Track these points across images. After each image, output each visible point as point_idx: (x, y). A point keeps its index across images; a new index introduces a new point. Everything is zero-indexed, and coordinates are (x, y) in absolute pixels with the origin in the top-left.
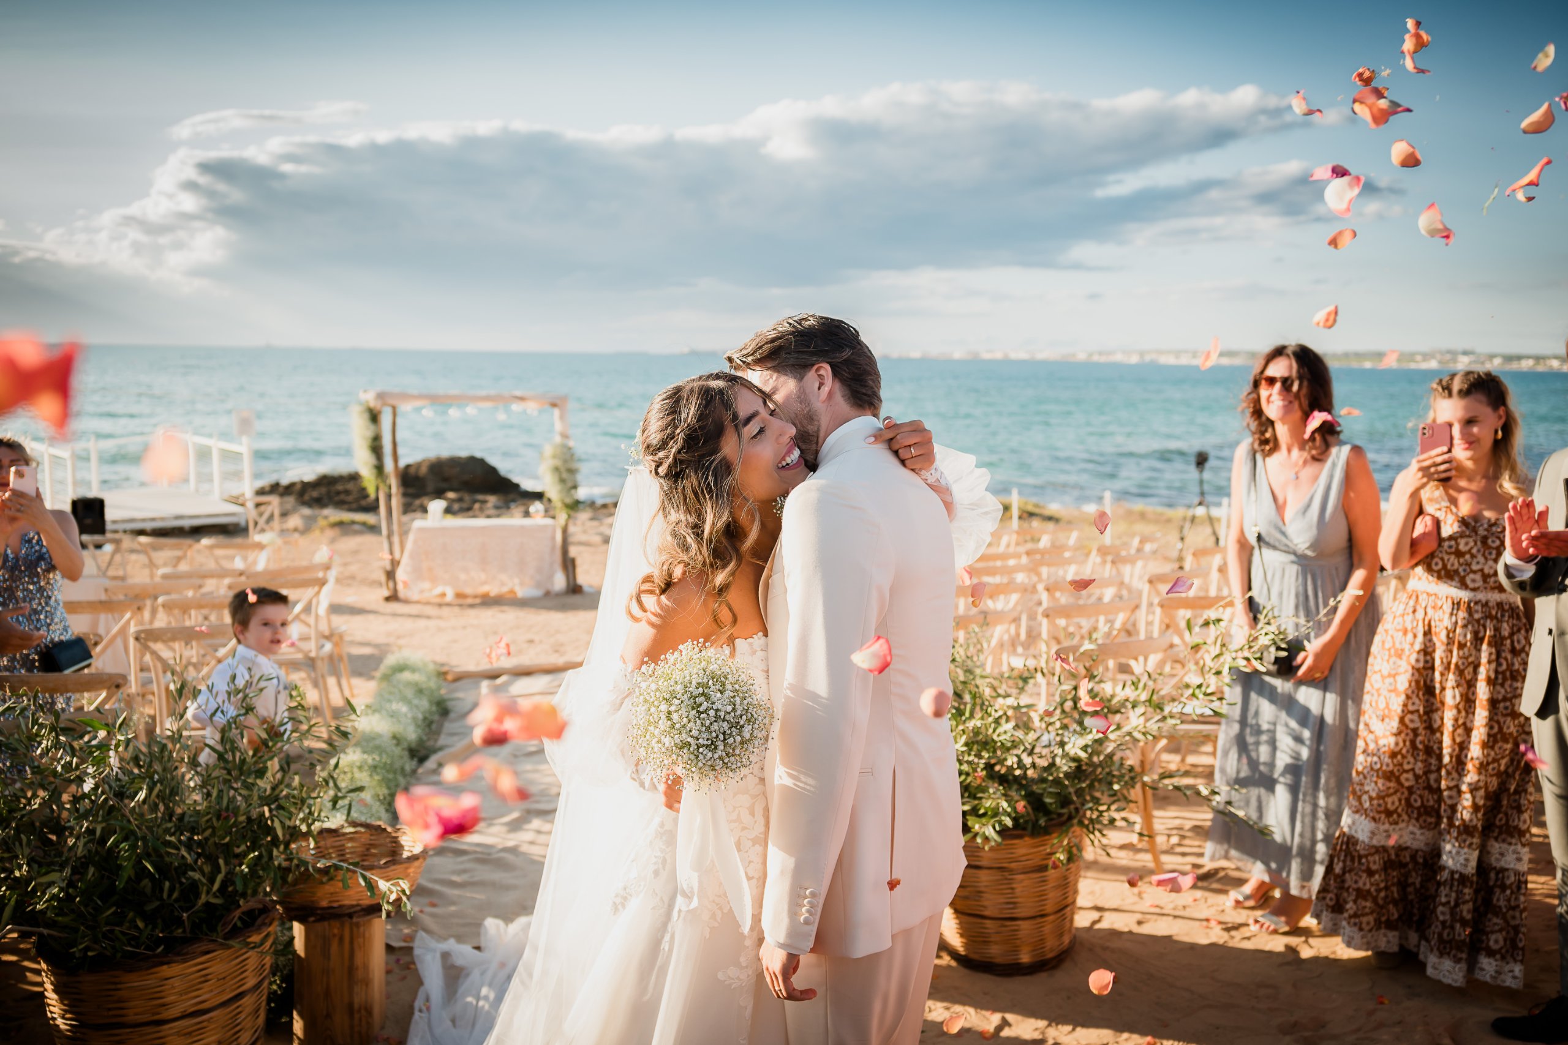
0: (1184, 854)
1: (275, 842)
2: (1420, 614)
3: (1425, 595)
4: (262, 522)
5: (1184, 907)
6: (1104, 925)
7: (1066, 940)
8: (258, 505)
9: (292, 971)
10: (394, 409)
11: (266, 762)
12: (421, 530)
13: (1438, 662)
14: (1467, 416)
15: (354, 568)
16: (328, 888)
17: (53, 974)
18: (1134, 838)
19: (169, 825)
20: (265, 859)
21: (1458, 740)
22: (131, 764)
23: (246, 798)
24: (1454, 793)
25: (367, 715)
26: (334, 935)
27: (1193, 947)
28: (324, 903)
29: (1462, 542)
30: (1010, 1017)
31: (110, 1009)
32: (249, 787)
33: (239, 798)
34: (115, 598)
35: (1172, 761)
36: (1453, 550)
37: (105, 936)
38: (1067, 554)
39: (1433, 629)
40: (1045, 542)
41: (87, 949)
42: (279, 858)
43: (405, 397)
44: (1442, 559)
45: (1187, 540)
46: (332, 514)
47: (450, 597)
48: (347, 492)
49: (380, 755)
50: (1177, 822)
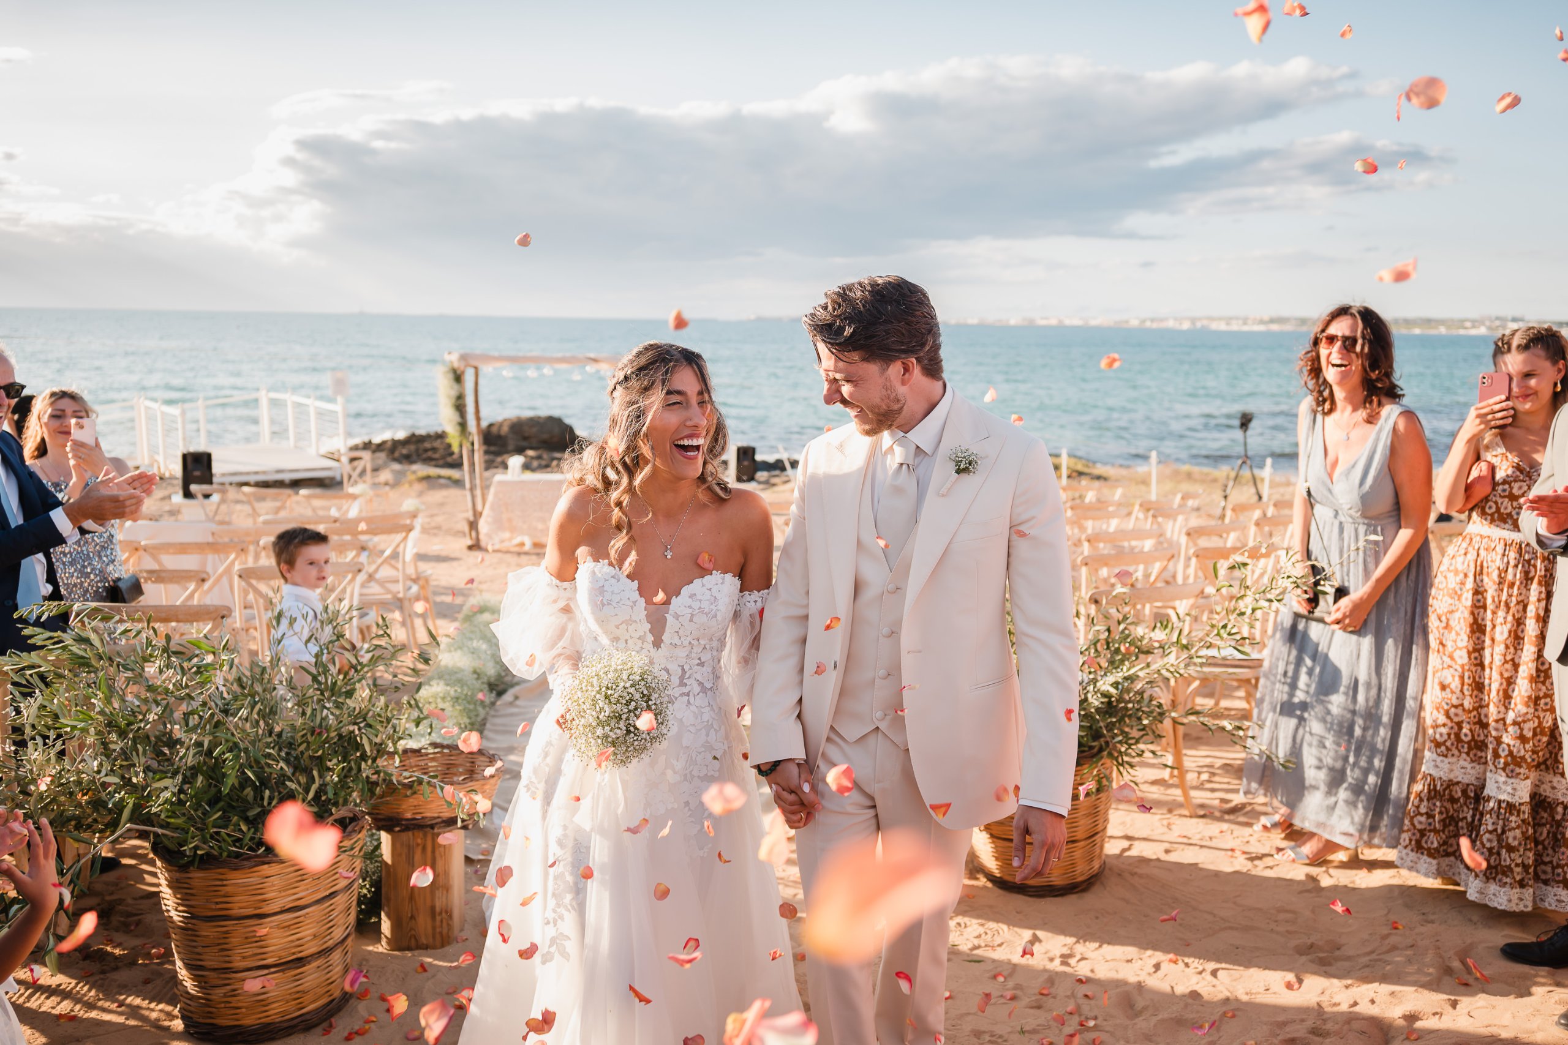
0: (1213, 790)
1: (364, 757)
2: (1472, 556)
3: (1478, 538)
4: (355, 475)
5: (1211, 838)
6: (1133, 852)
7: (1096, 865)
8: (352, 460)
9: (380, 877)
10: (476, 368)
11: (354, 684)
12: (501, 483)
13: (1489, 601)
14: (1526, 369)
15: (439, 519)
16: (412, 801)
17: (168, 870)
18: (1166, 774)
19: (269, 740)
20: (354, 772)
21: (1506, 675)
22: (235, 684)
23: (337, 717)
24: (1500, 725)
25: (450, 651)
26: (418, 845)
27: (1217, 874)
28: (409, 815)
29: (1516, 486)
30: (1040, 933)
31: (217, 903)
32: (338, 706)
33: (331, 717)
34: (220, 540)
35: (1204, 703)
36: (1507, 493)
37: (212, 837)
38: (1111, 509)
39: (1485, 570)
40: (1090, 497)
41: (196, 848)
42: (366, 771)
43: (488, 358)
44: (1496, 503)
45: (1230, 499)
46: (421, 469)
47: (528, 547)
48: (434, 449)
49: (462, 687)
50: (1208, 761)
